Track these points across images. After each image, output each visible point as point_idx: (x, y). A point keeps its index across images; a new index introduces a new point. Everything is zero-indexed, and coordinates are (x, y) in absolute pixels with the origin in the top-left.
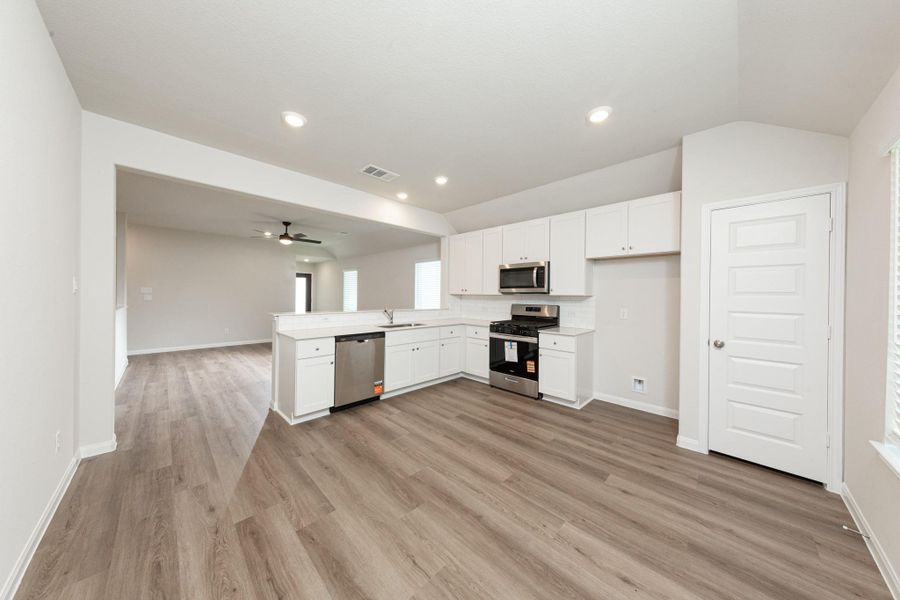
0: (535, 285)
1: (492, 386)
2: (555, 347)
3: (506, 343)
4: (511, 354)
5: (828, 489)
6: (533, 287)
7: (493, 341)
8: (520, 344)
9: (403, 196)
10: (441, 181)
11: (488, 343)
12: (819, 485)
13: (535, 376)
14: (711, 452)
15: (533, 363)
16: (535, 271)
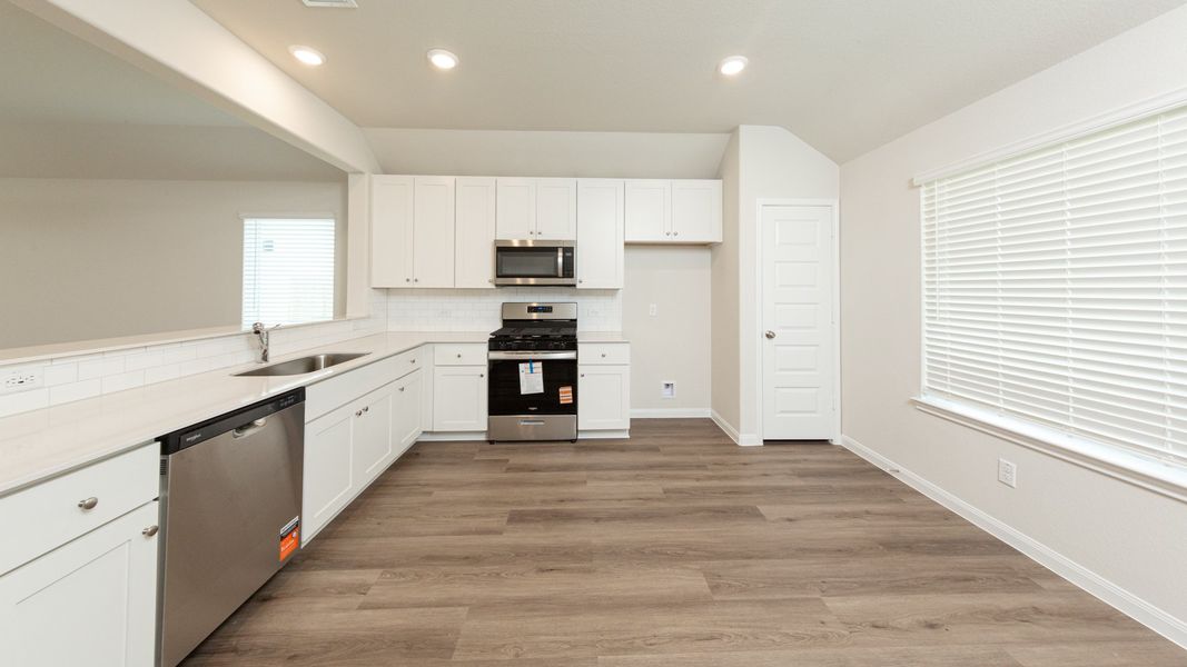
0: (560, 273)
1: (491, 442)
2: (604, 361)
3: (521, 366)
4: (531, 381)
5: (834, 443)
6: (557, 277)
7: (495, 367)
8: (546, 363)
9: (309, 57)
10: (443, 61)
11: (485, 371)
12: (824, 442)
13: (572, 409)
14: (766, 442)
15: (570, 389)
16: (560, 254)
